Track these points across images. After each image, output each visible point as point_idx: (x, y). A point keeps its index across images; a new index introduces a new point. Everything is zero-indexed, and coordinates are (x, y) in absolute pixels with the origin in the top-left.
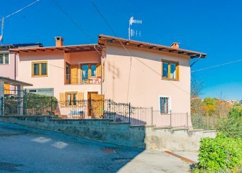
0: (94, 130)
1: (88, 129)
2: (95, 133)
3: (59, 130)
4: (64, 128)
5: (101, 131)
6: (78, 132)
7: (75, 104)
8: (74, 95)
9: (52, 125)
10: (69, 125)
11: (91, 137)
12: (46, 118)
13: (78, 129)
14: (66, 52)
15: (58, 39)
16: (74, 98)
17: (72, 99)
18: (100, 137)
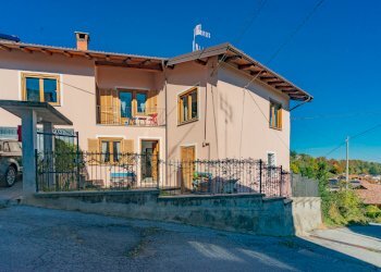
0: (238, 213)
1: (230, 213)
2: (242, 219)
3: (178, 218)
4: (186, 215)
5: (249, 214)
6: (214, 219)
7: (116, 160)
8: (115, 143)
9: (163, 210)
10: (195, 208)
11: (236, 227)
12: (148, 197)
13: (213, 214)
14: (97, 63)
15: (82, 36)
16: (115, 149)
17: (111, 151)
18: (250, 227)
